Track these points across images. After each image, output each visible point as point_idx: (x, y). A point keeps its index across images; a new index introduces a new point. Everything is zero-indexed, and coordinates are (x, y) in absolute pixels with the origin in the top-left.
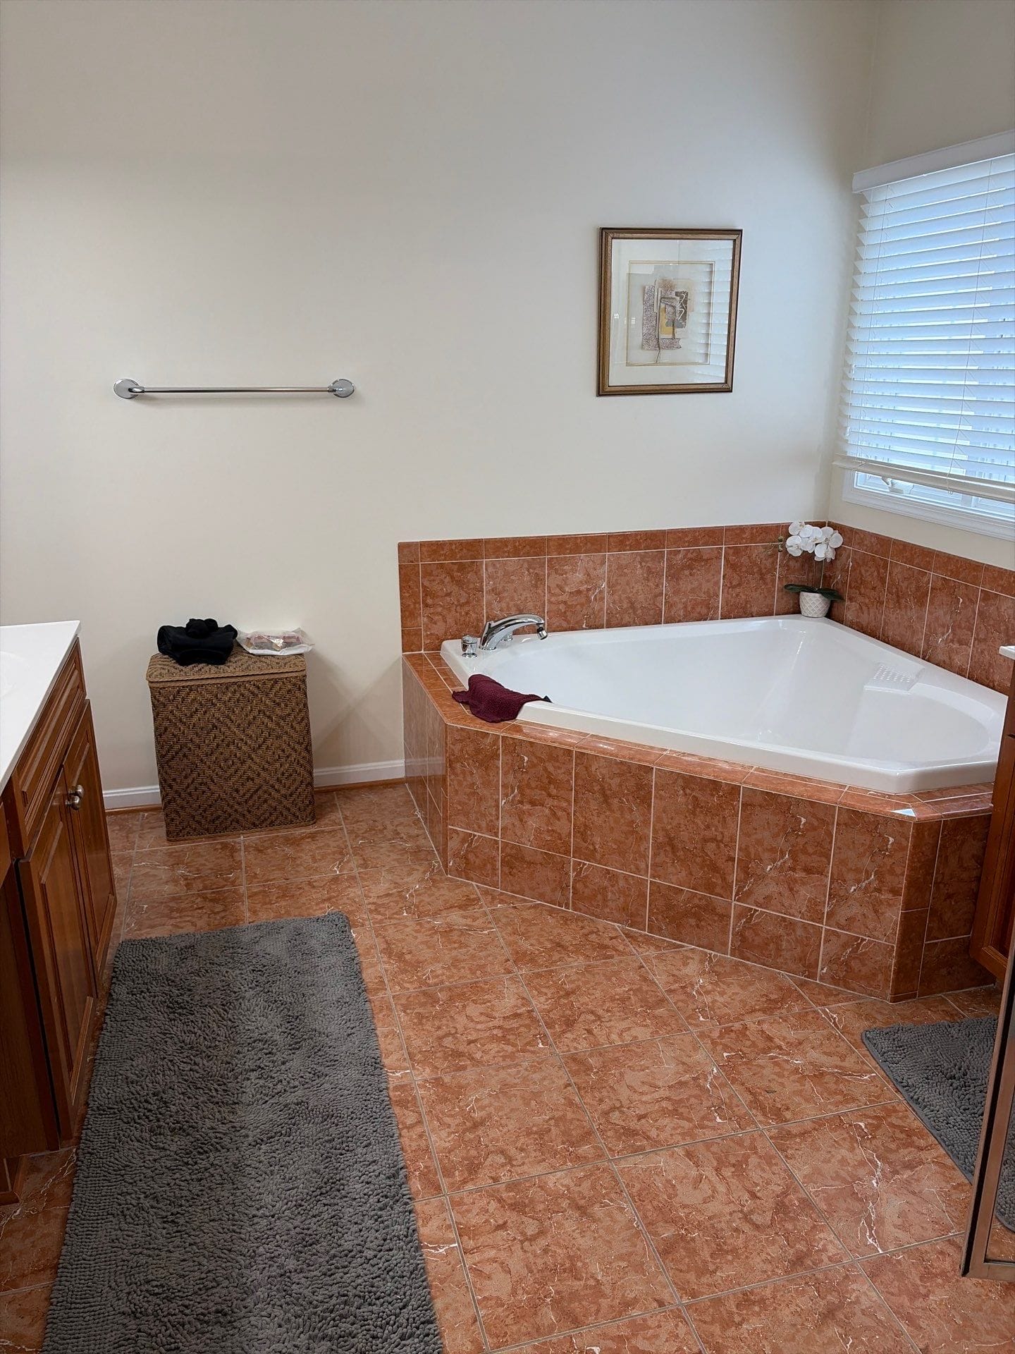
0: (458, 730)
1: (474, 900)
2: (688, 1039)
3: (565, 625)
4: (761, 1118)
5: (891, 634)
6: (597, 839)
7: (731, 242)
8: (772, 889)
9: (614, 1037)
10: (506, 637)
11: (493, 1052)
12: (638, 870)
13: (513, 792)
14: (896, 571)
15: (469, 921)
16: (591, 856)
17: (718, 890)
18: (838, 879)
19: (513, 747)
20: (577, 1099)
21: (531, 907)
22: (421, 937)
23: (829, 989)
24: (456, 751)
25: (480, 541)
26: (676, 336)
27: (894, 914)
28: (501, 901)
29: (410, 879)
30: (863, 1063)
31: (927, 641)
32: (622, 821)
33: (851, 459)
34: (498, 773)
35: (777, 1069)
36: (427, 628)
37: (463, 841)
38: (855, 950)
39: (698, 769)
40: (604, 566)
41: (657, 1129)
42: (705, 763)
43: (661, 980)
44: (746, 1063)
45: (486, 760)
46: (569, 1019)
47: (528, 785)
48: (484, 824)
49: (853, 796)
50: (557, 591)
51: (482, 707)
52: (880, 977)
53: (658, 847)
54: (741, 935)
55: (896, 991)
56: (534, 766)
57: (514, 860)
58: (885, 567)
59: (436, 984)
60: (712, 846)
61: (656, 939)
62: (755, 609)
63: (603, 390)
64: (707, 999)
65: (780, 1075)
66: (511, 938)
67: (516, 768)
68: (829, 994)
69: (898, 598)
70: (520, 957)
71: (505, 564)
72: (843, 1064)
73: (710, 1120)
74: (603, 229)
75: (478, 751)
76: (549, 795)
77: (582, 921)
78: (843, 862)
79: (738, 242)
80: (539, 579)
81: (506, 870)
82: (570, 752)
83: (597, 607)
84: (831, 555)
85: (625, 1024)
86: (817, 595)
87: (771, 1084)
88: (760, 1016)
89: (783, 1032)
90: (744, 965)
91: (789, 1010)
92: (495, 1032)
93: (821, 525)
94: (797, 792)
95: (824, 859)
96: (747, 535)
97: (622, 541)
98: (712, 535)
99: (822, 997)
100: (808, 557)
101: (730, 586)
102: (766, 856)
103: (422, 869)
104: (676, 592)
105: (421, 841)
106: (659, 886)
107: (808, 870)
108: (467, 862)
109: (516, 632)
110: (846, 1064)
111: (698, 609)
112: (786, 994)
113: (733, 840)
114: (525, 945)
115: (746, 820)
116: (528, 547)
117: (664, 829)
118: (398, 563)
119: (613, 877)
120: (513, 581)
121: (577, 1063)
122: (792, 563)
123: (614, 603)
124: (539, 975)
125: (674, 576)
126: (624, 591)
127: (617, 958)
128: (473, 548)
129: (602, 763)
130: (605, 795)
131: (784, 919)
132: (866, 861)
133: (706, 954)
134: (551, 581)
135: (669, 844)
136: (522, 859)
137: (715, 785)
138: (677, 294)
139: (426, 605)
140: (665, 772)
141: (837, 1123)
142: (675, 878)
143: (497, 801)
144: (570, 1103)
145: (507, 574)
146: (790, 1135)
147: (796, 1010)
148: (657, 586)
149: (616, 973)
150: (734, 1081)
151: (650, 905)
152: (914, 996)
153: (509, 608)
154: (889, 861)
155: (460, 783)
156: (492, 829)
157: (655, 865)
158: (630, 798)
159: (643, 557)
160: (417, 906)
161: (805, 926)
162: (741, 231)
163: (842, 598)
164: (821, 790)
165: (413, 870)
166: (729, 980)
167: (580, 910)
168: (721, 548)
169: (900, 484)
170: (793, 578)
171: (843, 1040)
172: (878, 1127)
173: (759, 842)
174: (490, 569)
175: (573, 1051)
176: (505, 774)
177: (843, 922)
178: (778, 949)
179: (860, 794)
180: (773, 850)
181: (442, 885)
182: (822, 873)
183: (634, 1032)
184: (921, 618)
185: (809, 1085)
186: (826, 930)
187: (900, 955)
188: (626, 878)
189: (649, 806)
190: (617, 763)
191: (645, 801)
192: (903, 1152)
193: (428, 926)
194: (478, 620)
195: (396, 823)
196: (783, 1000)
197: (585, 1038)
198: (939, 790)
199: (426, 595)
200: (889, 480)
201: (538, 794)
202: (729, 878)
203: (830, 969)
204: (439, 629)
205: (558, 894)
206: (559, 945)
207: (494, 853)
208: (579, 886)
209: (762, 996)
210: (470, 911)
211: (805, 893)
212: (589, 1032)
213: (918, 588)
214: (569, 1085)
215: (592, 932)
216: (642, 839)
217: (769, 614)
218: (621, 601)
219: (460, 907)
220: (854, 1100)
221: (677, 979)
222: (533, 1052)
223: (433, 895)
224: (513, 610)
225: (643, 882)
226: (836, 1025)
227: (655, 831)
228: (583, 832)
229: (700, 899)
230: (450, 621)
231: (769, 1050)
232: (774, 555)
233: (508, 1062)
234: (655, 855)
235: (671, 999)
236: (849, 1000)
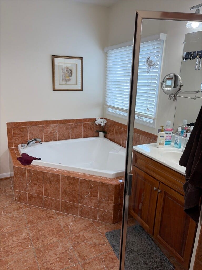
0: (16, 167)
1: (21, 208)
2: (66, 240)
3: (48, 140)
4: (80, 260)
5: (116, 140)
6: (49, 192)
7: (81, 60)
8: (87, 201)
9: (49, 241)
10: (33, 143)
11: (17, 250)
12: (58, 198)
13: (30, 182)
14: (116, 128)
15: (18, 214)
16: (48, 195)
17: (76, 202)
18: (100, 198)
19: (29, 171)
20: (36, 261)
21: (35, 208)
22: (5, 219)
23: (100, 223)
24: (16, 172)
25: (27, 122)
26: (70, 79)
27: (112, 205)
28: (28, 207)
29: (6, 204)
30: (105, 241)
31: (122, 142)
32: (54, 187)
33: (107, 105)
34: (26, 177)
35: (86, 246)
36: (14, 142)
37: (19, 194)
38: (105, 213)
39: (70, 175)
40: (56, 127)
41: (55, 267)
42: (72, 173)
43: (62, 224)
44: (78, 245)
45: (23, 174)
46: (38, 238)
47: (33, 180)
48: (23, 189)
49: (103, 179)
50: (46, 133)
51: (23, 161)
52: (110, 219)
53: (62, 193)
54: (81, 211)
55: (113, 222)
56: (34, 175)
57: (31, 197)
58: (114, 127)
59: (6, 232)
60: (74, 192)
61: (63, 214)
62: (90, 136)
63: (54, 90)
64: (72, 228)
65: (86, 247)
66: (28, 217)
67: (30, 176)
68: (100, 224)
69: (117, 133)
70: (30, 222)
71: (33, 127)
72: (100, 242)
73: (68, 262)
74: (52, 55)
75: (21, 172)
76: (38, 182)
77: (46, 211)
78: (101, 194)
79: (82, 60)
80: (41, 130)
81: (29, 200)
82: (42, 172)
83: (55, 136)
84: (104, 125)
85: (52, 238)
86: (102, 133)
87: (84, 250)
88: (84, 231)
89: (88, 235)
90: (82, 218)
91: (90, 229)
92: (19, 244)
93: (102, 118)
94: (91, 179)
95: (97, 194)
96: (87, 120)
97: (61, 122)
98: (80, 120)
99: (98, 225)
100: (100, 125)
101: (84, 131)
102: (85, 194)
103: (9, 200)
104: (73, 132)
105: (11, 193)
106: (63, 201)
107: (94, 196)
108: (20, 198)
109: (36, 142)
110: (101, 242)
111: (78, 136)
112: (90, 225)
113: (78, 190)
114: (31, 219)
115: (81, 186)
116: (38, 123)
117: (63, 189)
118: (6, 128)
119: (53, 200)
120: (35, 131)
121: (38, 250)
122: (97, 126)
123: (59, 135)
124: (33, 226)
125: (72, 129)
126: (62, 133)
127: (53, 220)
128: (25, 124)
129: (49, 174)
130: (50, 181)
131: (90, 207)
132: (106, 194)
133: (73, 216)
134: (44, 130)
135: (65, 192)
136: (32, 197)
137: (74, 178)
138: (70, 70)
139: (14, 137)
140: (63, 176)
141: (97, 258)
142: (66, 199)
143: (26, 184)
144: (34, 262)
145: (34, 129)
146: (86, 263)
147: (92, 229)
148: (69, 131)
149: (52, 224)
150: (75, 250)
151: (61, 206)
152: (117, 222)
153: (34, 137)
154: (110, 194)
155: (17, 180)
156: (25, 190)
157: (62, 197)
158: (56, 182)
159: (65, 125)
160: (6, 211)
161: (94, 209)
162: (82, 58)
163: (107, 133)
164: (96, 178)
165: (7, 201)
166: (78, 223)
167: (46, 208)
168: (82, 123)
169: (116, 110)
170: (98, 129)
171: (101, 236)
172: (106, 258)
173: (84, 190)
174: (30, 128)
175: (38, 247)
176: (28, 177)
177: (102, 207)
178: (89, 214)
179: (104, 178)
180: (86, 192)
181: (14, 204)
182: (97, 197)
183: (53, 240)
184: (121, 138)
185: (92, 248)
186: (99, 209)
187: (114, 214)
188: (56, 200)
189: (60, 183)
190: (53, 174)
191: (59, 182)
192: (111, 264)
193: (8, 216)
194: (27, 140)
195: (6, 189)
196: (89, 226)
197: (41, 243)
198: (121, 177)
199: (14, 135)
200: (114, 110)
201: (35, 182)
202: (78, 199)
203: (100, 218)
204: (17, 142)
205: (41, 204)
206: (40, 218)
207: (26, 196)
208: (46, 203)
209: (85, 226)
210: (19, 211)
211: (94, 201)
212: (43, 241)
213: (120, 131)
214: (35, 257)
215: (48, 213)
216: (59, 191)
217: (93, 136)
218: (61, 134)
219: (17, 210)
220: (102, 251)
221: (66, 224)
222: (28, 249)
223: (11, 207)
224: (36, 137)
225: (59, 201)
226: (100, 232)
227: (62, 189)
228: (46, 190)
229: (72, 204)
230: (20, 140)
231: (85, 240)
232: (93, 125)
233: (21, 252)
234: (62, 195)
235: (64, 229)
236: (103, 225)
